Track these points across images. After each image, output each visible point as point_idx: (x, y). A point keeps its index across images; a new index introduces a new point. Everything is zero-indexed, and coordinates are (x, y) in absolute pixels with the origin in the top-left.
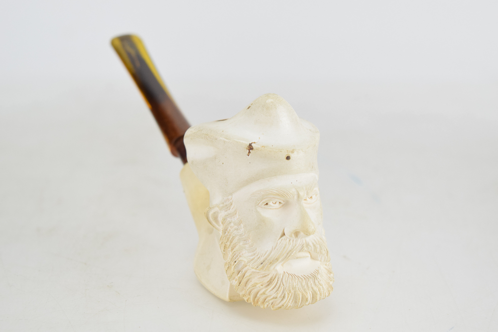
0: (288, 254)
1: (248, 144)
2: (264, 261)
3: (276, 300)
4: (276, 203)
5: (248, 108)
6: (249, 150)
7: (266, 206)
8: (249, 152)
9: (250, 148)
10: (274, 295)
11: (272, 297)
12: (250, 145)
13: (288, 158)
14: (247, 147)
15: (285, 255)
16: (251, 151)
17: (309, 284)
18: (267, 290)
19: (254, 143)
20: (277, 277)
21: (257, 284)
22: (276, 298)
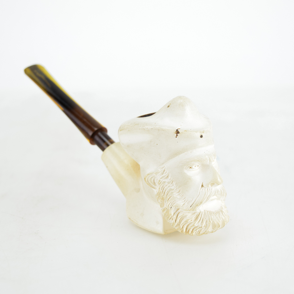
0: (207, 198)
1: (176, 130)
2: (192, 205)
3: (201, 228)
4: (196, 166)
5: (168, 107)
6: (177, 134)
7: (190, 169)
8: (177, 135)
9: (177, 132)
10: (200, 226)
11: (198, 227)
12: (177, 130)
13: (201, 136)
14: (175, 132)
15: (206, 199)
16: (178, 134)
17: (220, 216)
18: (195, 223)
19: (179, 129)
20: (201, 214)
21: (189, 220)
22: (201, 227)
